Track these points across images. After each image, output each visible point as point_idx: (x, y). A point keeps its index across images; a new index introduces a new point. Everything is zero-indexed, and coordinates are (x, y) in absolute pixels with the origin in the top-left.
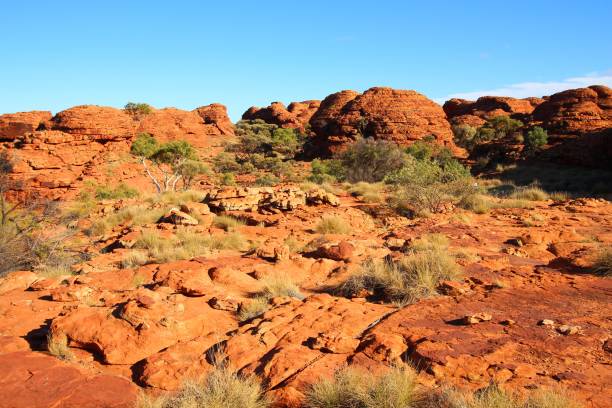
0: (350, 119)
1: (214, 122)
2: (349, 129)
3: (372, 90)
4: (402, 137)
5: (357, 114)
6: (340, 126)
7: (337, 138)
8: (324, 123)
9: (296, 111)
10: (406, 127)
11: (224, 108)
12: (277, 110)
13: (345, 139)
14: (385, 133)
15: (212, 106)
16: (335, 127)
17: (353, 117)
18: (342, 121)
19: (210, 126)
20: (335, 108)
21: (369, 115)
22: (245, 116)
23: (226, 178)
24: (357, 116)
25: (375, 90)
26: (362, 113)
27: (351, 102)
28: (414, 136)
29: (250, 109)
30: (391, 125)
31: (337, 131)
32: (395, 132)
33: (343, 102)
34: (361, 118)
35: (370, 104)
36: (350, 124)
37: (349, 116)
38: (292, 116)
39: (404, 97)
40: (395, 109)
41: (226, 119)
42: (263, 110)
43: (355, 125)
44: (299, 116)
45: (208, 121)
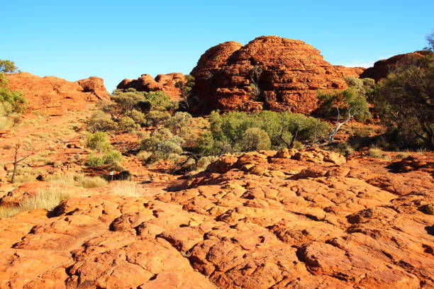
0: (240, 69)
1: (92, 91)
2: (241, 79)
3: (259, 39)
4: (303, 86)
5: (247, 63)
6: (229, 77)
7: (227, 90)
8: (209, 75)
9: (163, 81)
10: (306, 75)
11: (101, 80)
12: (146, 80)
13: (236, 90)
14: (284, 82)
15: (91, 78)
16: (223, 78)
17: (243, 66)
18: (232, 70)
19: (89, 93)
20: (221, 59)
21: (261, 63)
22: (119, 87)
23: (96, 139)
24: (247, 65)
25: (264, 39)
26: (253, 62)
27: (238, 52)
28: (316, 85)
29: (124, 81)
30: (290, 74)
31: (226, 82)
32: (294, 81)
33: (228, 53)
34: (252, 67)
35: (261, 52)
36: (241, 74)
37: (238, 66)
38: (160, 85)
39: (295, 46)
40: (289, 57)
41: (103, 88)
42: (134, 81)
43: (248, 75)
44: (164, 85)
45: (86, 90)
